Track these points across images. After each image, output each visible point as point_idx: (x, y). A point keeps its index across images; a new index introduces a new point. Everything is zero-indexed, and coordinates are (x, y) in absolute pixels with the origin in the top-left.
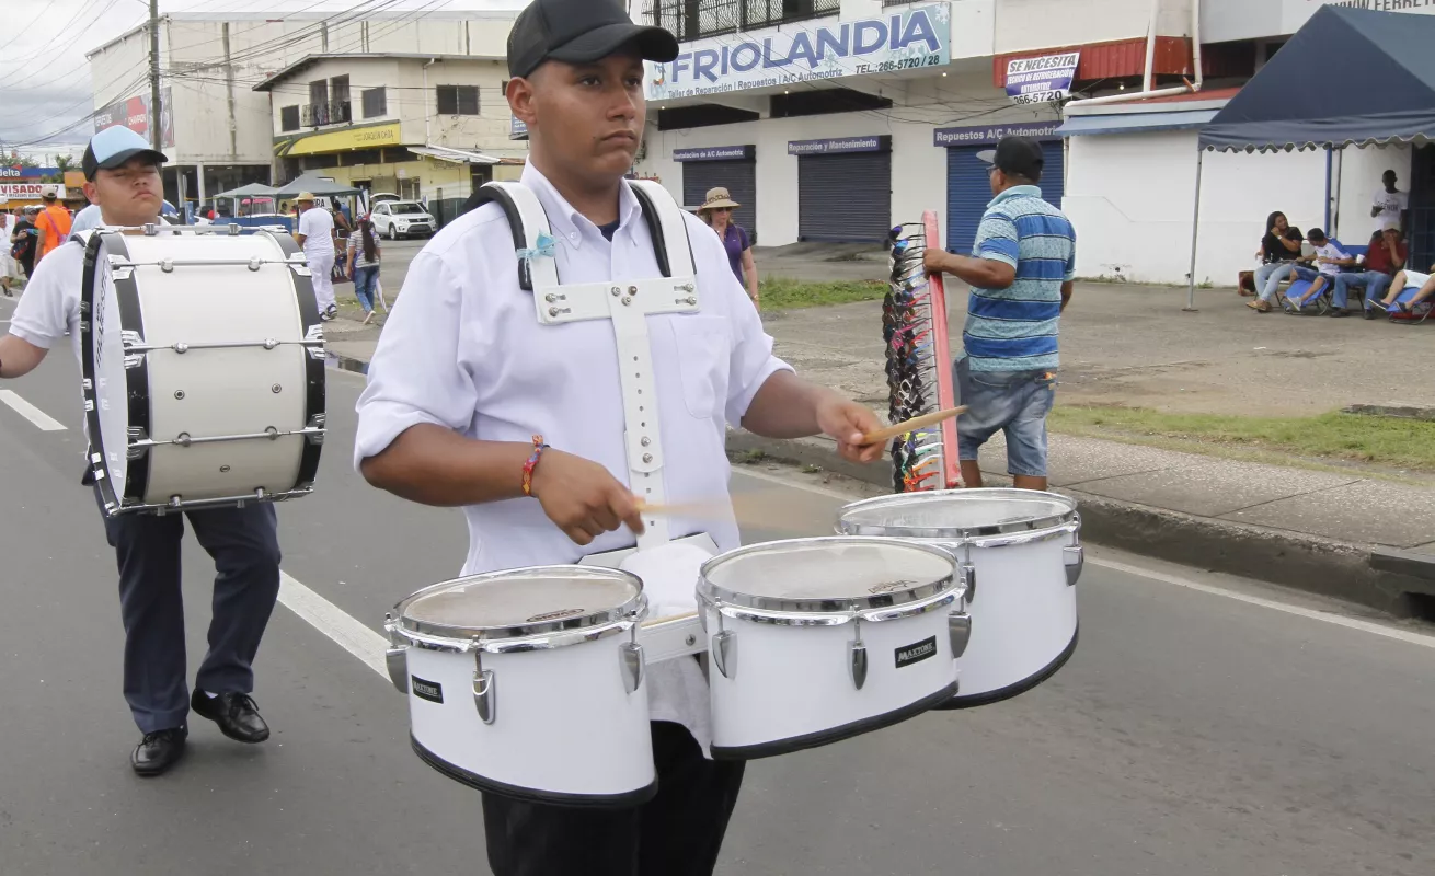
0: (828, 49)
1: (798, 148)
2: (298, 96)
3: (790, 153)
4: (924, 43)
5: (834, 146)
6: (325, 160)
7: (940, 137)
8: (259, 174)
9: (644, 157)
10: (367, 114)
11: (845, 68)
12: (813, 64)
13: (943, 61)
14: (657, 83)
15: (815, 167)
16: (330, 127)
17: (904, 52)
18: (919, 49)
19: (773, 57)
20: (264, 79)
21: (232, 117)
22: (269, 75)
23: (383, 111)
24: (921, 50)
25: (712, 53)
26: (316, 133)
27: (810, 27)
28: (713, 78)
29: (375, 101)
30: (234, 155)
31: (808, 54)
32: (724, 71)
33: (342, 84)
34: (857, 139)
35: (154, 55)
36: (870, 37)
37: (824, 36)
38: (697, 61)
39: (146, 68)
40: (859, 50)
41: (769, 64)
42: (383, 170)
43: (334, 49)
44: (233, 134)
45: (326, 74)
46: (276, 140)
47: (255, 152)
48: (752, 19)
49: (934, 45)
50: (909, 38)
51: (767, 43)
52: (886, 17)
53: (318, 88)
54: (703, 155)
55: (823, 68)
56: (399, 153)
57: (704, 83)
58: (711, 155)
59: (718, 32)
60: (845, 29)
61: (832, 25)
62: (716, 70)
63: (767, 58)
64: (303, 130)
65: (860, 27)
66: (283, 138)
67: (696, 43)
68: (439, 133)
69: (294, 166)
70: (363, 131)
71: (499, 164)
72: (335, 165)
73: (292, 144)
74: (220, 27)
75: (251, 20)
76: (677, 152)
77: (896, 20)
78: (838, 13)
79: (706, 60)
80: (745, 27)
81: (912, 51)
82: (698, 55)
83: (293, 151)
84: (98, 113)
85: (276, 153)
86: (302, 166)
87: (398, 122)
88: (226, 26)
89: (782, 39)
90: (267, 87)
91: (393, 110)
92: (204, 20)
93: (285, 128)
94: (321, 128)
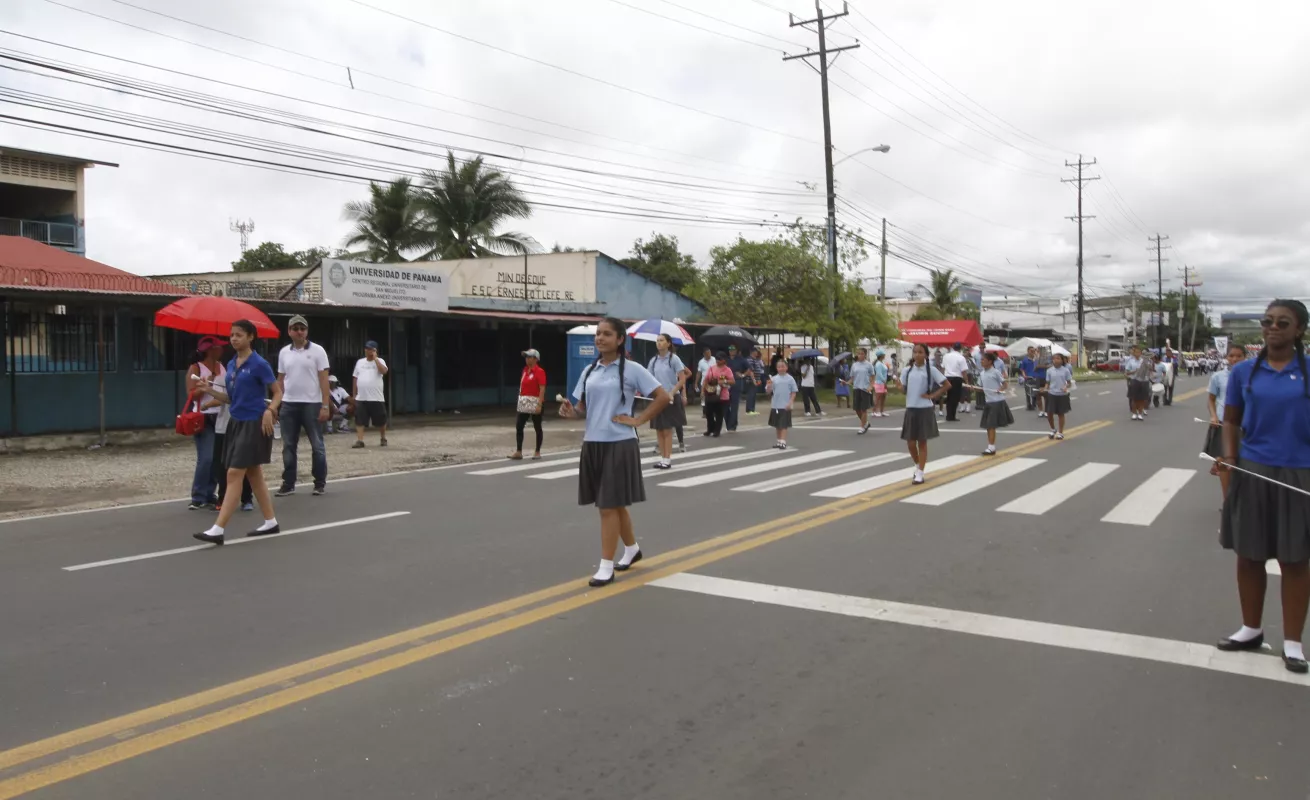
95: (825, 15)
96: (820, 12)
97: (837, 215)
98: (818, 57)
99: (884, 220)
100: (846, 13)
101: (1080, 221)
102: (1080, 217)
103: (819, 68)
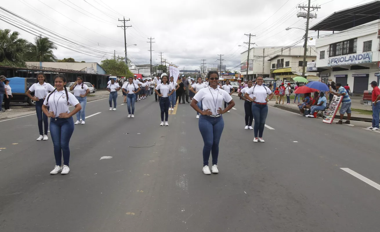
0: (354, 59)
1: (354, 76)
2: (275, 62)
3: (352, 76)
4: (368, 59)
5: (359, 75)
6: (279, 74)
7: (376, 75)
8: (267, 76)
9: (330, 76)
10: (286, 66)
11: (357, 62)
12: (352, 61)
13: (371, 62)
14: (329, 63)
15: (357, 79)
16: (280, 68)
17: (365, 60)
18: (367, 60)
19: (346, 60)
20: (270, 58)
21: (264, 65)
22: (271, 58)
23: (289, 66)
24: (368, 60)
25: (337, 59)
26: (277, 69)
27: (352, 55)
28: (337, 63)
29: (288, 64)
30: (263, 72)
31: (351, 60)
32: (339, 62)
33: (282, 60)
34: (363, 74)
35: (248, 56)
36: (360, 57)
37: (354, 56)
38: (335, 60)
39: (247, 58)
40: (359, 59)
41: (345, 61)
42: (289, 76)
43: (283, 54)
44: (263, 69)
45: (280, 58)
46: (271, 70)
47: (267, 72)
48: (344, 53)
49: (369, 59)
50: (366, 58)
51: (345, 57)
52: (363, 54)
53: (278, 61)
54: (339, 76)
55: (353, 62)
56: (291, 73)
57: (336, 64)
58: (340, 76)
59: (339, 55)
60: (357, 56)
61: (355, 55)
62: (338, 62)
63: (345, 60)
64: (275, 68)
65: (359, 55)
66: (272, 70)
67: (335, 57)
68: (299, 70)
69: (274, 75)
70: (284, 69)
71: (308, 76)
72: (281, 75)
73: (273, 71)
74: (263, 49)
75: (268, 48)
76: (335, 75)
77: (364, 54)
78: (356, 53)
79: (336, 60)
80: (343, 54)
81: (366, 60)
82: (335, 59)
83: (274, 72)
84: (241, 64)
85: (271, 72)
86: (275, 75)
87: (291, 68)
88: (264, 49)
89: (347, 57)
90: (270, 60)
91: (290, 66)
92: (260, 48)
93: (273, 68)
94: (278, 68)
95: (125, 20)
96: (124, 19)
97: (127, 56)
98: (124, 27)
99: (115, 51)
100: (129, 20)
101: (151, 51)
102: (151, 50)
103: (124, 29)
